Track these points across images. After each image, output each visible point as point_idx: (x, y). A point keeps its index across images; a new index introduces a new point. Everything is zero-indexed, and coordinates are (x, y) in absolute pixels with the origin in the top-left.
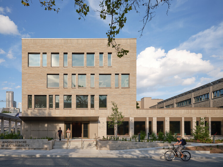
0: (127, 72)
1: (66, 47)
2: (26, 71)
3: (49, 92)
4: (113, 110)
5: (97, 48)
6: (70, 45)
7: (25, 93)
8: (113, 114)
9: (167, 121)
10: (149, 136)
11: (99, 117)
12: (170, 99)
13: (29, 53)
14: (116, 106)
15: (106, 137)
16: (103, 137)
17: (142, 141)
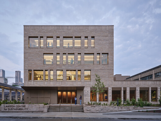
0: (106, 52)
1: (59, 32)
2: (27, 51)
3: (45, 68)
4: (97, 81)
5: (82, 33)
6: (62, 30)
7: (26, 68)
8: (97, 83)
9: (137, 90)
10: (124, 102)
11: (84, 87)
12: (136, 75)
13: (29, 37)
14: (99, 77)
15: (90, 102)
16: (88, 102)
17: (120, 106)
